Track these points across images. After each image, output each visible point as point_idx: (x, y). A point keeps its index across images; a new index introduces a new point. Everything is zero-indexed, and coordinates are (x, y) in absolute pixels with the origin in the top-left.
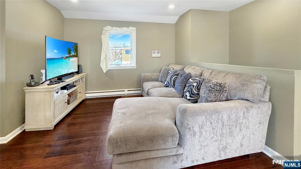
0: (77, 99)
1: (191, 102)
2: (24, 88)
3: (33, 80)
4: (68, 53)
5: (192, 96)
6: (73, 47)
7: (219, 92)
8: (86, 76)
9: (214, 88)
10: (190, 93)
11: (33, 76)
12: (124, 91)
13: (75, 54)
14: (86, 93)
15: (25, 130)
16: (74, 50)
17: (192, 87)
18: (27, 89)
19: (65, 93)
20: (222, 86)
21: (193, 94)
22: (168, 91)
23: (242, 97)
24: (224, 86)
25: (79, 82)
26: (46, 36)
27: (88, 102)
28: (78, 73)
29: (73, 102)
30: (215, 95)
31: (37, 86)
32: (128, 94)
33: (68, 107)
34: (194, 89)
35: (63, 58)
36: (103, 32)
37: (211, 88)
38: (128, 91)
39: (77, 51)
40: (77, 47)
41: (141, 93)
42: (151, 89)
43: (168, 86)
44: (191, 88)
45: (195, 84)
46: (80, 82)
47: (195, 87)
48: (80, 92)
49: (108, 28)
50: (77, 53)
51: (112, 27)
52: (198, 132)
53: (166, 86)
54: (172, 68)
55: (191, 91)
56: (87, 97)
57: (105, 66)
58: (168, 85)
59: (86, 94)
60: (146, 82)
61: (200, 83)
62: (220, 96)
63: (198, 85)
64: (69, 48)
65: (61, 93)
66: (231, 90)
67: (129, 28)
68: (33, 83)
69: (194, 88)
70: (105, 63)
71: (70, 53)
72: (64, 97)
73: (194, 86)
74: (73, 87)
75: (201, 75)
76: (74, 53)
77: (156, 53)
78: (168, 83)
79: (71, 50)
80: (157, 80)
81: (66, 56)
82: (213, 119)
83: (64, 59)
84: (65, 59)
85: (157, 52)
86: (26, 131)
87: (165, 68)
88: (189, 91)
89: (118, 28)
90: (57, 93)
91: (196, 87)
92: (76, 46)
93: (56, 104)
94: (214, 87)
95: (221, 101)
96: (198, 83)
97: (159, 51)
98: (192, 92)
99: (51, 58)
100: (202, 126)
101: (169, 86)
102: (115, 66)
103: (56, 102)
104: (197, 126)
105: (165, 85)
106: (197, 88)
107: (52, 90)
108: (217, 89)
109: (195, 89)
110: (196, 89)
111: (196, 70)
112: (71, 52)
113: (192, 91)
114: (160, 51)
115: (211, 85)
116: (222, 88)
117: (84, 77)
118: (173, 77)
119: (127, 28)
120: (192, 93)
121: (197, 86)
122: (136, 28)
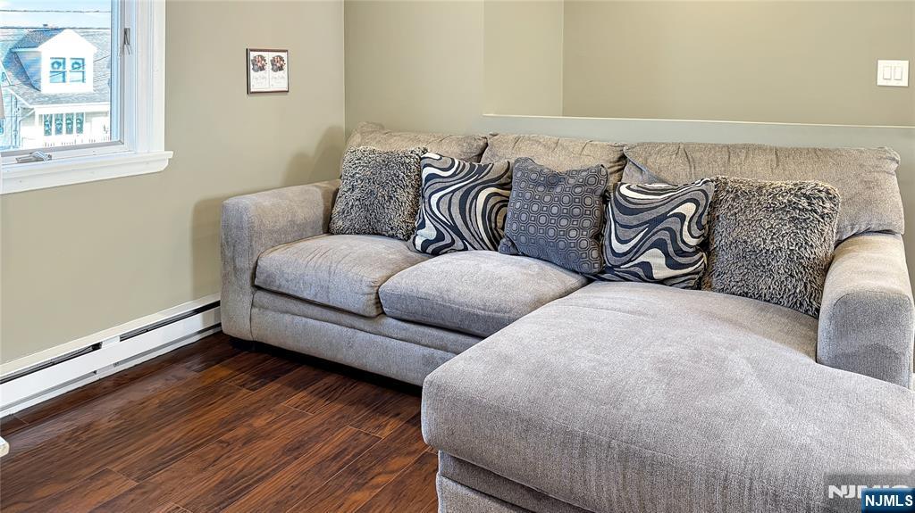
5: (680, 260)
10: (671, 249)
12: (97, 347)
17: (672, 223)
21: (683, 254)
24: (838, 196)
32: (116, 364)
34: (685, 228)
37: (800, 209)
38: (123, 338)
43: (452, 244)
44: (668, 229)
45: (688, 209)
47: (688, 219)
54: (426, 151)
55: (673, 241)
58: (448, 240)
60: (277, 251)
61: (707, 202)
63: (700, 211)
69: (686, 223)
73: (682, 217)
77: (269, 66)
78: (455, 228)
85: (273, 62)
91: (695, 220)
96: (703, 203)
97: (281, 59)
98: (679, 243)
105: (427, 244)
106: (698, 223)
109: (689, 230)
110: (694, 227)
113: (678, 239)
114: (284, 55)
118: (476, 197)
120: (677, 251)
121: (697, 215)
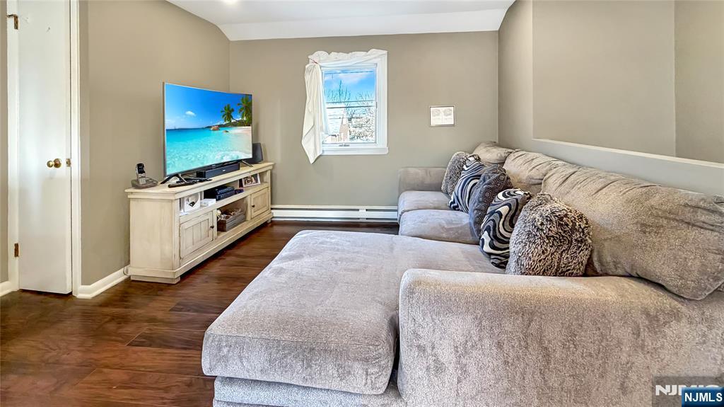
0: (245, 221)
1: (492, 263)
2: (126, 191)
3: (142, 175)
4: (223, 116)
5: (497, 244)
6: (239, 104)
7: (555, 244)
8: (271, 170)
9: (542, 230)
10: (491, 234)
11: (143, 166)
12: (358, 210)
13: (245, 119)
14: (272, 209)
15: (130, 277)
16: (241, 111)
17: (497, 216)
18: (132, 193)
19: (209, 205)
20: (567, 225)
21: (499, 240)
22: (444, 222)
23: (639, 273)
24: (574, 224)
25: (254, 181)
26: (163, 83)
27: (276, 229)
28: (251, 162)
29: (235, 226)
30: (543, 252)
31: (151, 186)
32: (367, 219)
33: (219, 237)
34: (501, 223)
35: (210, 127)
36: (307, 67)
38: (367, 210)
39: (251, 112)
40: (251, 104)
41: (396, 219)
42: (408, 211)
43: (457, 206)
44: (493, 221)
45: (505, 210)
46: (257, 181)
47: (503, 217)
48: (254, 206)
49: (319, 56)
50: (251, 117)
51: (329, 54)
52: (453, 365)
53: (452, 206)
54: (473, 156)
55: (494, 230)
56: (273, 217)
57: (312, 147)
58: (455, 205)
59: (272, 211)
60: (407, 192)
61: (517, 207)
62: (560, 259)
63: (511, 213)
64: (228, 105)
65: (201, 206)
66: (605, 240)
67: (369, 52)
68: (142, 182)
69: (502, 220)
70: (312, 139)
71: (229, 116)
72: (207, 214)
73: (501, 215)
74: (236, 194)
75: (540, 181)
76: (243, 117)
77: (442, 114)
78: (458, 198)
79: (233, 110)
80: (437, 188)
81: (219, 124)
82: (506, 332)
83: (214, 130)
84: (218, 129)
85: (444, 112)
86: (132, 278)
87: (458, 155)
88: (488, 229)
89: (342, 55)
90: (193, 204)
91: (508, 219)
92: (247, 101)
93: (186, 229)
94: (542, 224)
95: (563, 274)
96: (513, 208)
97: (450, 110)
98: (497, 231)
99: (177, 128)
100: (465, 348)
101: (460, 207)
102: (337, 147)
103: (186, 226)
104: (446, 342)
105: (452, 203)
107: (173, 198)
108: (551, 234)
109: (503, 224)
110: (507, 223)
111: (534, 164)
112: (232, 114)
113: (497, 229)
115: (537, 216)
116: (565, 232)
117: (266, 171)
118: (468, 184)
119: (364, 53)
120: (495, 236)
121: (509, 215)
122: (385, 52)
